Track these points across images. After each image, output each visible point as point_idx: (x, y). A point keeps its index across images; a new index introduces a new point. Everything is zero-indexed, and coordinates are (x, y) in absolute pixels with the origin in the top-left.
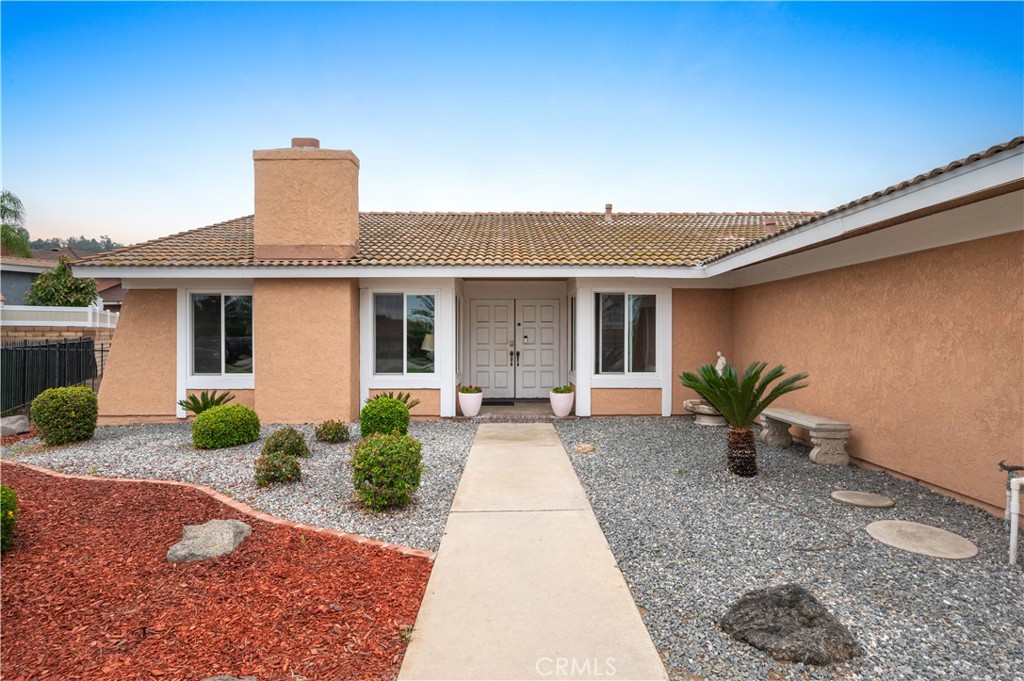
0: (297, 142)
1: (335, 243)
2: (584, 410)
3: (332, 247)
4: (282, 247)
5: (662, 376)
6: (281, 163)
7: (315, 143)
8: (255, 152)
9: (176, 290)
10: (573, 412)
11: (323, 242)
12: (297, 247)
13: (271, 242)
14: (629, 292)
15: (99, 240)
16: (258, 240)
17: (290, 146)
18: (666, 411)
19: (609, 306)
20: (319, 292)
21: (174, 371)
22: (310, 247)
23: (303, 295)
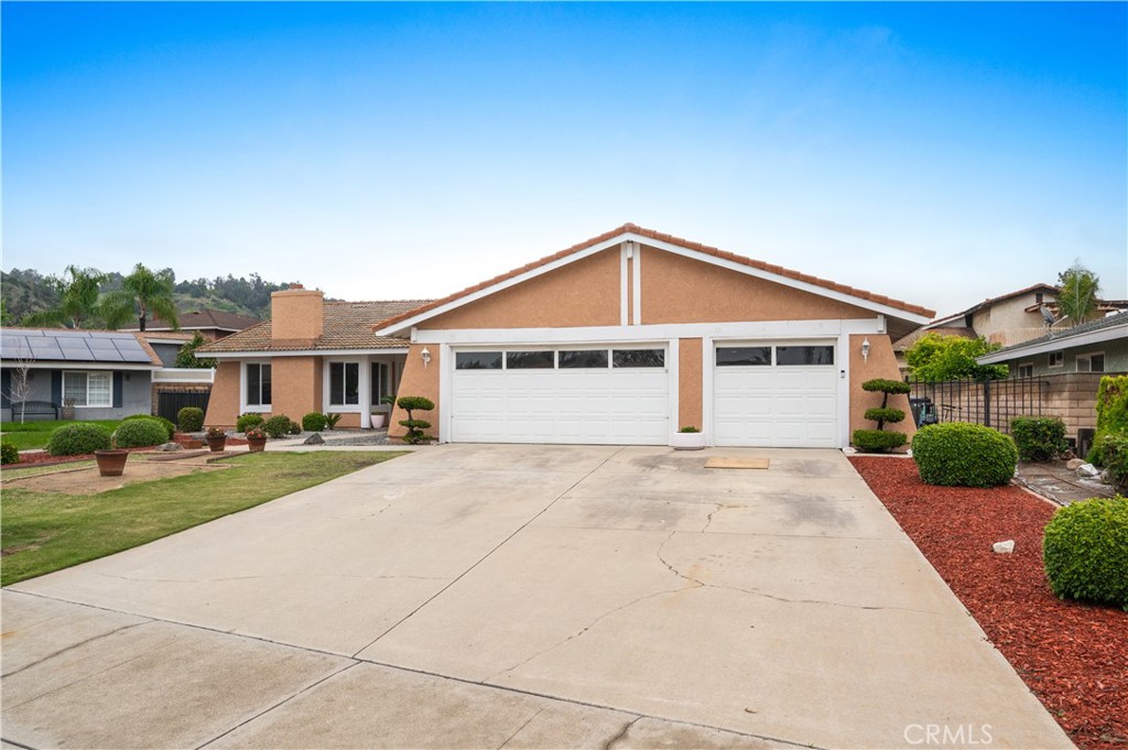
1: (307, 337)
3: (305, 340)
4: (284, 341)
6: (283, 298)
9: (240, 362)
13: (279, 338)
15: (248, 279)
16: (274, 337)
20: (299, 362)
21: (240, 403)
22: (296, 340)
23: (293, 365)
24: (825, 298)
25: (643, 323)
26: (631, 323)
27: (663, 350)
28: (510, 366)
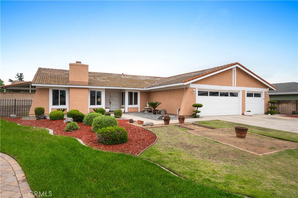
0: (77, 62)
1: (85, 81)
2: (126, 111)
3: (85, 82)
4: (75, 82)
5: (138, 106)
6: (75, 66)
7: (80, 62)
8: (70, 64)
9: (49, 89)
10: (124, 112)
11: (83, 81)
12: (78, 82)
13: (73, 81)
14: (134, 92)
16: (71, 80)
17: (75, 63)
18: (139, 111)
19: (130, 94)
20: (82, 90)
21: (48, 105)
22: (81, 82)
23: (79, 91)
24: (262, 83)
25: (236, 86)
26: (234, 86)
27: (238, 93)
28: (210, 95)
